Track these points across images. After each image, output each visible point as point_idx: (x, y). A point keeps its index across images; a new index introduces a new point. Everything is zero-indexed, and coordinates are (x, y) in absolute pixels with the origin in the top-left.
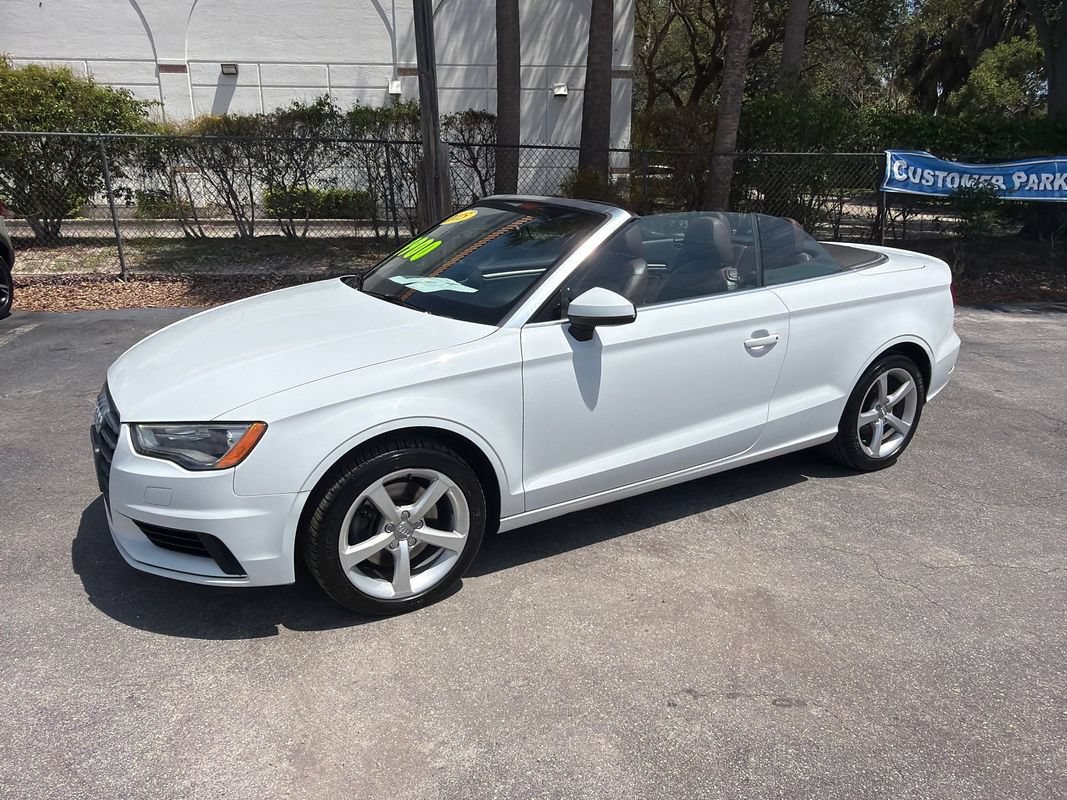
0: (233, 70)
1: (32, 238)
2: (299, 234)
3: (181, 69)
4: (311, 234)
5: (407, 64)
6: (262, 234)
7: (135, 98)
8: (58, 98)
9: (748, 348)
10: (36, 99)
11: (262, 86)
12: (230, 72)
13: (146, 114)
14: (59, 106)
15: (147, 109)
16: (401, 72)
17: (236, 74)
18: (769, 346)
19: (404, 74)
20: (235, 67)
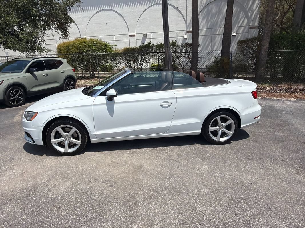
0: (146, 35)
1: (90, 77)
2: (144, 76)
3: (134, 36)
4: (147, 76)
5: (189, 30)
6: (137, 76)
7: (111, 45)
8: (94, 46)
9: (161, 106)
10: (90, 46)
11: (152, 39)
12: (145, 35)
13: (113, 48)
14: (94, 48)
15: (113, 47)
16: (188, 32)
17: (146, 36)
18: (169, 106)
19: (189, 33)
20: (146, 34)
